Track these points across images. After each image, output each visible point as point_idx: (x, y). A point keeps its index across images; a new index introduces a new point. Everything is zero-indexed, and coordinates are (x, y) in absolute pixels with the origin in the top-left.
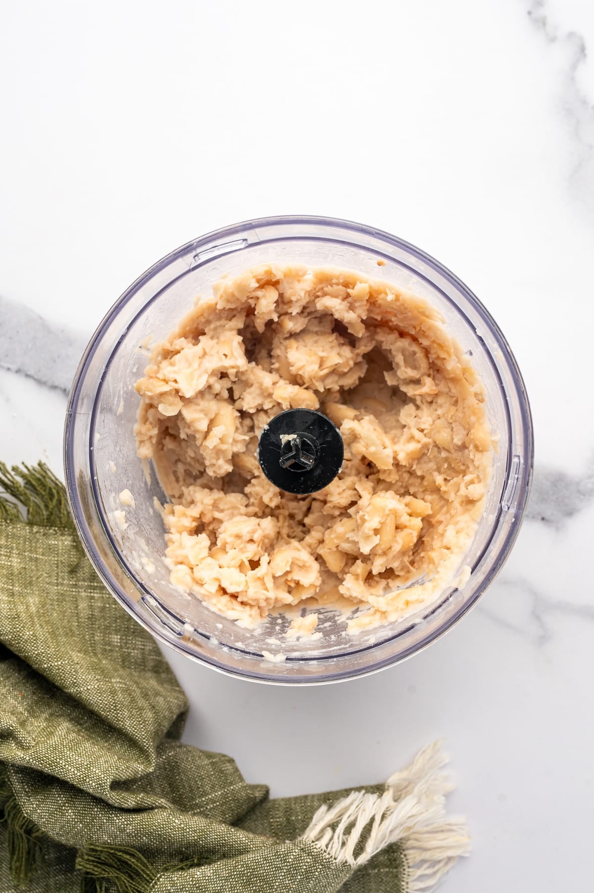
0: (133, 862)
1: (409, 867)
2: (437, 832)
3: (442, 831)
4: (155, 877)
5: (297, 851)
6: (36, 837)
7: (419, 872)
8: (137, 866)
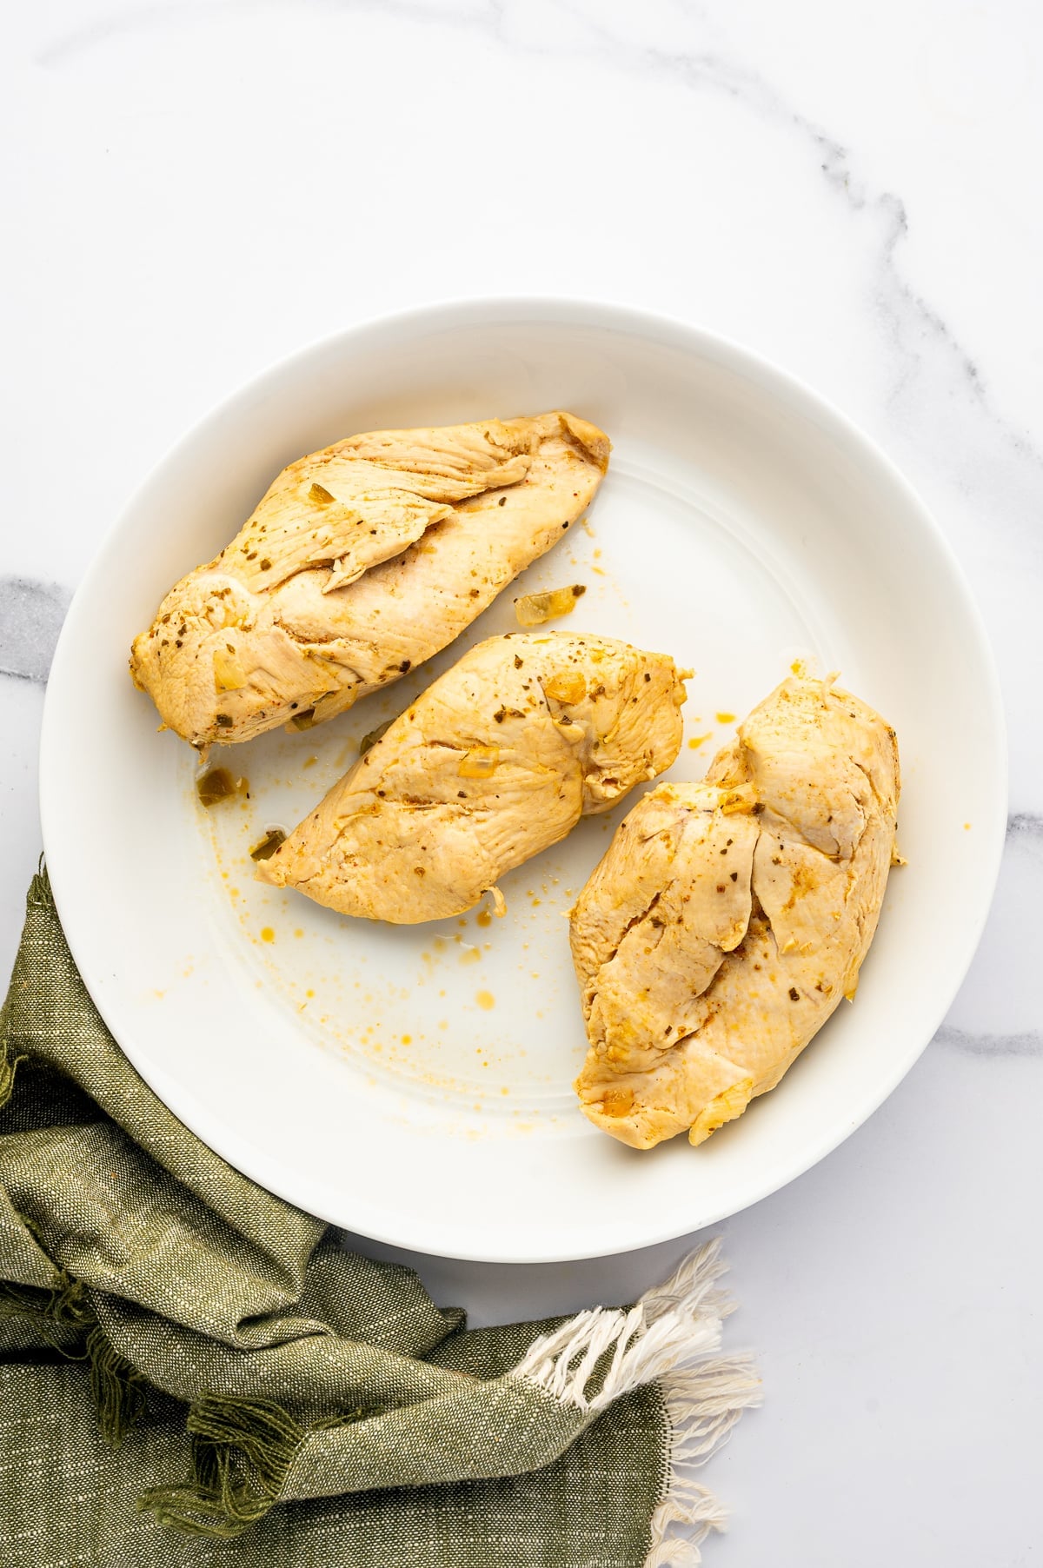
0: (269, 1420)
1: (672, 1428)
2: (713, 1375)
3: (720, 1373)
4: (302, 1437)
5: (503, 1390)
6: (135, 1382)
7: (687, 1435)
8: (276, 1424)
